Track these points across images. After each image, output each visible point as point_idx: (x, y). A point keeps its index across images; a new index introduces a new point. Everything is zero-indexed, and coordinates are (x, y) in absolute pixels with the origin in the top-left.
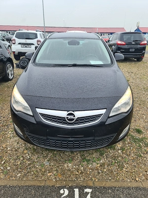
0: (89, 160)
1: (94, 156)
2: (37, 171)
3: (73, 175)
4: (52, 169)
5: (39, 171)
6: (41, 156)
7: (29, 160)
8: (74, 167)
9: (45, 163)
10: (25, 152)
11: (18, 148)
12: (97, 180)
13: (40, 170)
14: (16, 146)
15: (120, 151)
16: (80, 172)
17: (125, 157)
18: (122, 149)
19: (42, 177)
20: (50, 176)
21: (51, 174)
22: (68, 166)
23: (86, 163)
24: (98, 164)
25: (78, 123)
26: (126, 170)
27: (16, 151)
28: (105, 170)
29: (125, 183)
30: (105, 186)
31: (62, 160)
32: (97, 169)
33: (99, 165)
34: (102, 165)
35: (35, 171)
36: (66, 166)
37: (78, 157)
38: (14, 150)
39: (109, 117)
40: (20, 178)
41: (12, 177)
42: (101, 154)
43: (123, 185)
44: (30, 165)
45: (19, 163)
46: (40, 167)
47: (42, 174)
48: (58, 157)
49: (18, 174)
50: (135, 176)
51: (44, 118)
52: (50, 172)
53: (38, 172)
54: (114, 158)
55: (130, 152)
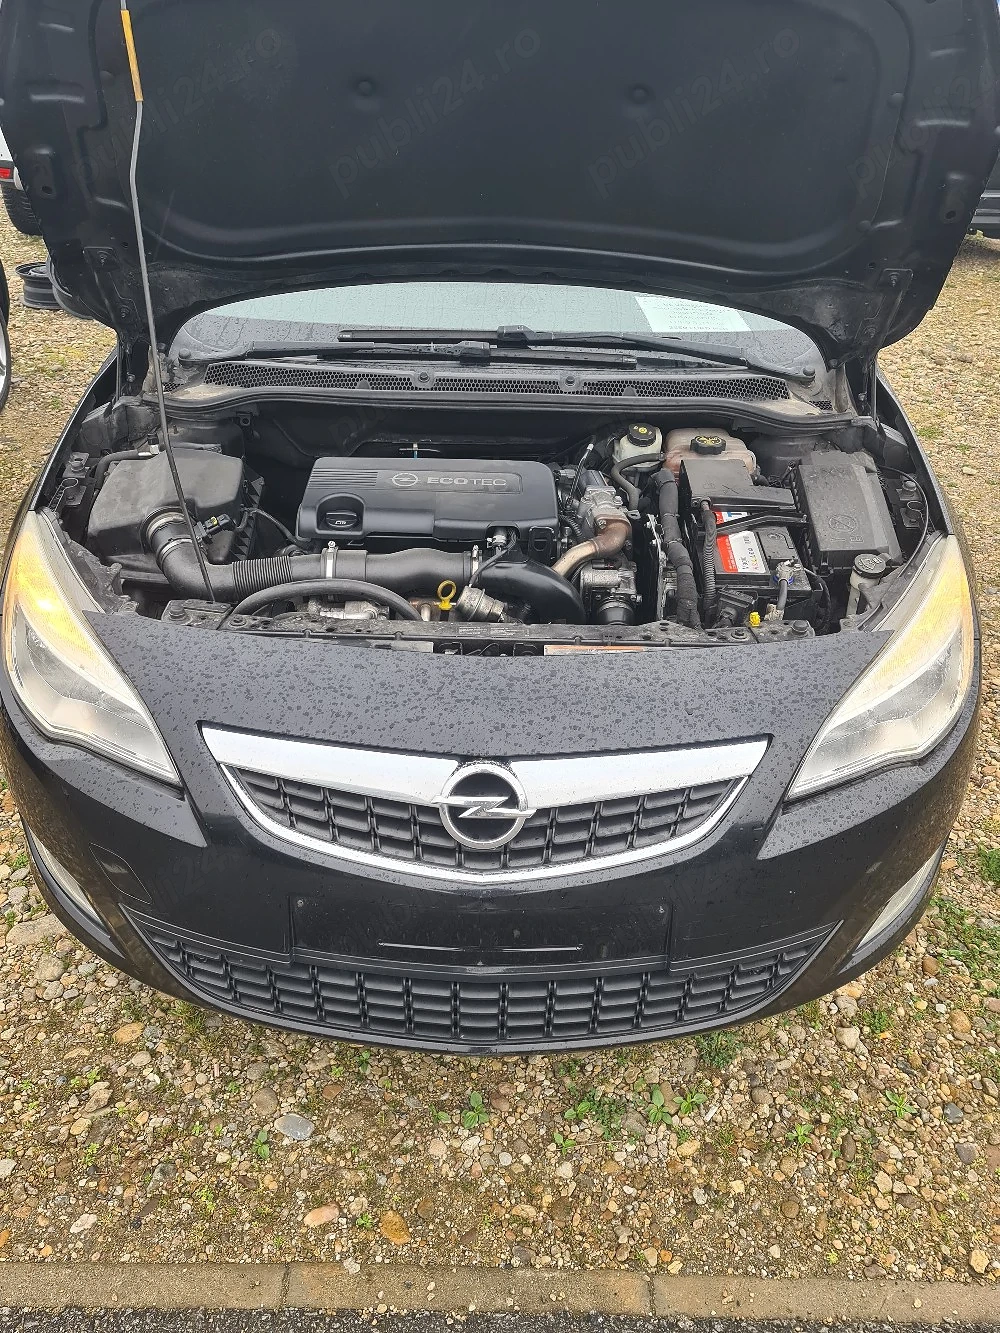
0: (620, 1107)
1: (654, 1074)
2: (219, 1191)
3: (498, 1223)
4: (334, 1172)
5: (235, 1190)
6: (253, 1074)
7: (156, 1099)
8: (506, 1159)
9: (278, 1126)
10: (127, 1034)
11: (74, 1005)
12: (675, 1267)
13: (243, 1180)
14: (52, 990)
15: (851, 1036)
16: (548, 1199)
17: (890, 1084)
18: (870, 1016)
19: (257, 1240)
20: (324, 1228)
21: (327, 1214)
22: (455, 1154)
23: (592, 1127)
24: (682, 1135)
25: (537, 851)
26: (899, 1188)
27: (54, 1024)
28: (738, 1187)
29: (891, 1292)
30: (737, 1313)
31: (411, 1103)
32: (681, 1183)
33: (690, 1148)
34: (717, 1147)
35: (204, 1195)
36: (438, 1149)
37: (532, 1082)
38: (35, 1015)
39: (786, 804)
40: (90, 1245)
41: (31, 1239)
42: (712, 1060)
43: (875, 1309)
44: (164, 1139)
45: (80, 1128)
46: (241, 1163)
47: (257, 1216)
48: (378, 1083)
49: (74, 1216)
50: (965, 1236)
51: (271, 810)
52: (320, 1203)
53: (229, 1200)
54: (812, 1086)
55: (930, 1044)
